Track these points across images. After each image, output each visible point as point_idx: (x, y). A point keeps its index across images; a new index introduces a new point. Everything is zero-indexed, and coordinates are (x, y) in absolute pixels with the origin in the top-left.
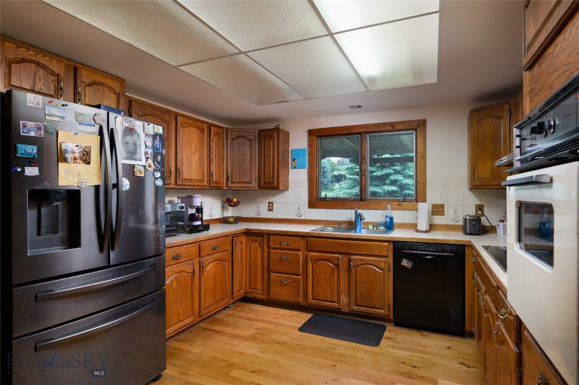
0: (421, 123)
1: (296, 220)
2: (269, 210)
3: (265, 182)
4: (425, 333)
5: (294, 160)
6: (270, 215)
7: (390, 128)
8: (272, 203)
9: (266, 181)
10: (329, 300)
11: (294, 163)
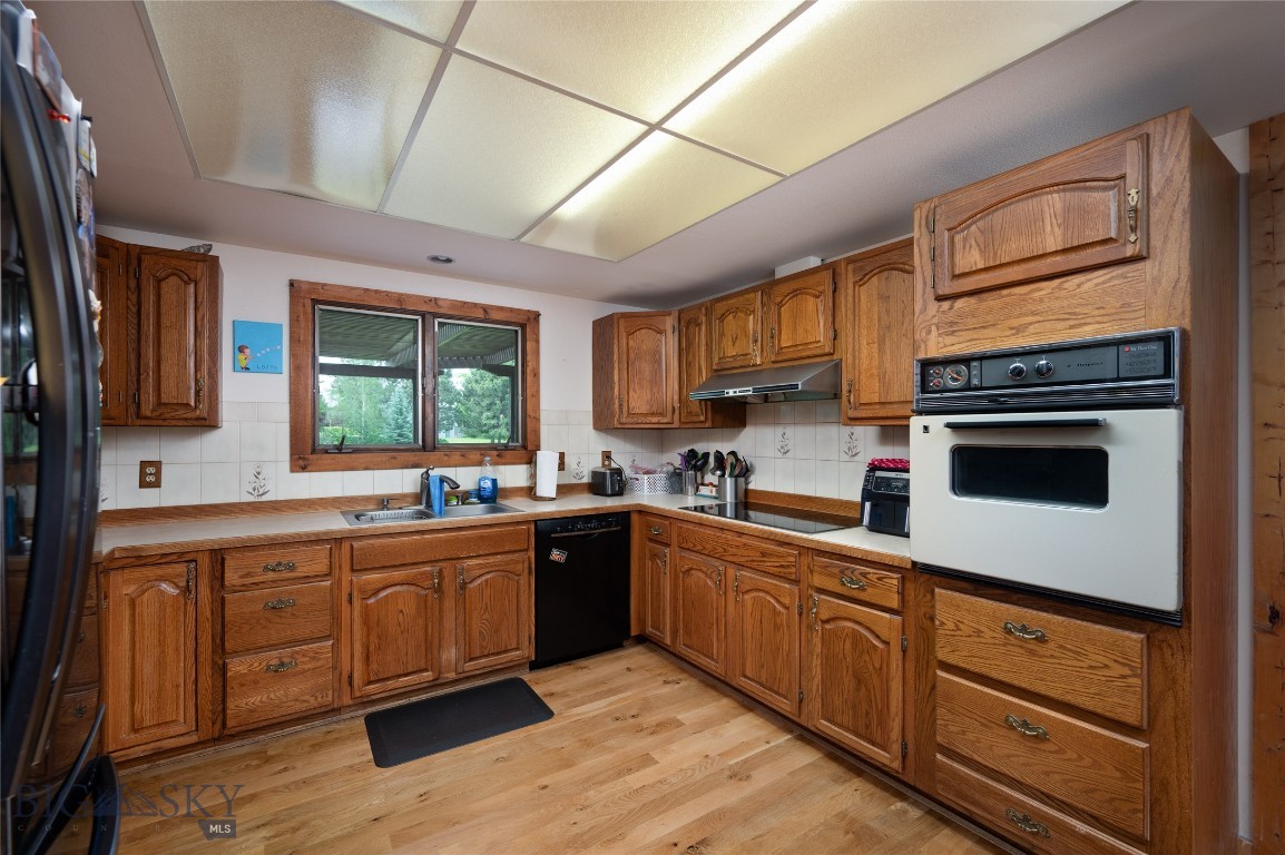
0: (532, 317)
1: (249, 504)
2: (143, 484)
3: (160, 404)
4: (582, 662)
5: (241, 349)
6: (150, 499)
7: (481, 314)
8: (157, 465)
9: (164, 399)
10: (411, 669)
11: (241, 357)
